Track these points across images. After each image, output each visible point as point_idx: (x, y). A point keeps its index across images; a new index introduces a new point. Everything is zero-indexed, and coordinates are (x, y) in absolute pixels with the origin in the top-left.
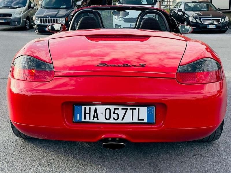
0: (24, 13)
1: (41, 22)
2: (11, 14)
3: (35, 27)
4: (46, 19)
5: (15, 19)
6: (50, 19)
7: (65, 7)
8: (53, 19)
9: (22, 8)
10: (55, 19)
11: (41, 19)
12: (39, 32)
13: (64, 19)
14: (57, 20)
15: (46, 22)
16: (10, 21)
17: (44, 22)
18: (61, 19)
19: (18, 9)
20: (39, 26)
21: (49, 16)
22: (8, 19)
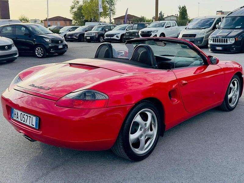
0: (206, 33)
1: (213, 42)
2: (196, 35)
3: (209, 46)
4: (218, 39)
5: (198, 39)
6: (221, 39)
7: (240, 27)
8: (223, 39)
9: (207, 29)
10: (225, 39)
11: (213, 39)
12: (211, 50)
13: (234, 39)
14: (227, 40)
15: (218, 42)
16: (194, 40)
17: (216, 42)
18: (231, 39)
19: (203, 30)
20: (211, 45)
21: (220, 36)
22: (193, 39)
